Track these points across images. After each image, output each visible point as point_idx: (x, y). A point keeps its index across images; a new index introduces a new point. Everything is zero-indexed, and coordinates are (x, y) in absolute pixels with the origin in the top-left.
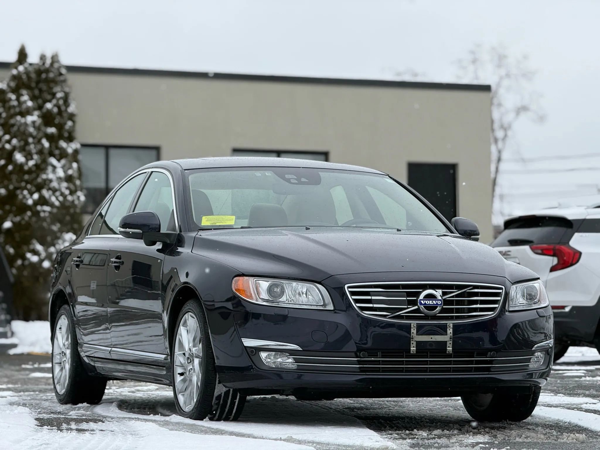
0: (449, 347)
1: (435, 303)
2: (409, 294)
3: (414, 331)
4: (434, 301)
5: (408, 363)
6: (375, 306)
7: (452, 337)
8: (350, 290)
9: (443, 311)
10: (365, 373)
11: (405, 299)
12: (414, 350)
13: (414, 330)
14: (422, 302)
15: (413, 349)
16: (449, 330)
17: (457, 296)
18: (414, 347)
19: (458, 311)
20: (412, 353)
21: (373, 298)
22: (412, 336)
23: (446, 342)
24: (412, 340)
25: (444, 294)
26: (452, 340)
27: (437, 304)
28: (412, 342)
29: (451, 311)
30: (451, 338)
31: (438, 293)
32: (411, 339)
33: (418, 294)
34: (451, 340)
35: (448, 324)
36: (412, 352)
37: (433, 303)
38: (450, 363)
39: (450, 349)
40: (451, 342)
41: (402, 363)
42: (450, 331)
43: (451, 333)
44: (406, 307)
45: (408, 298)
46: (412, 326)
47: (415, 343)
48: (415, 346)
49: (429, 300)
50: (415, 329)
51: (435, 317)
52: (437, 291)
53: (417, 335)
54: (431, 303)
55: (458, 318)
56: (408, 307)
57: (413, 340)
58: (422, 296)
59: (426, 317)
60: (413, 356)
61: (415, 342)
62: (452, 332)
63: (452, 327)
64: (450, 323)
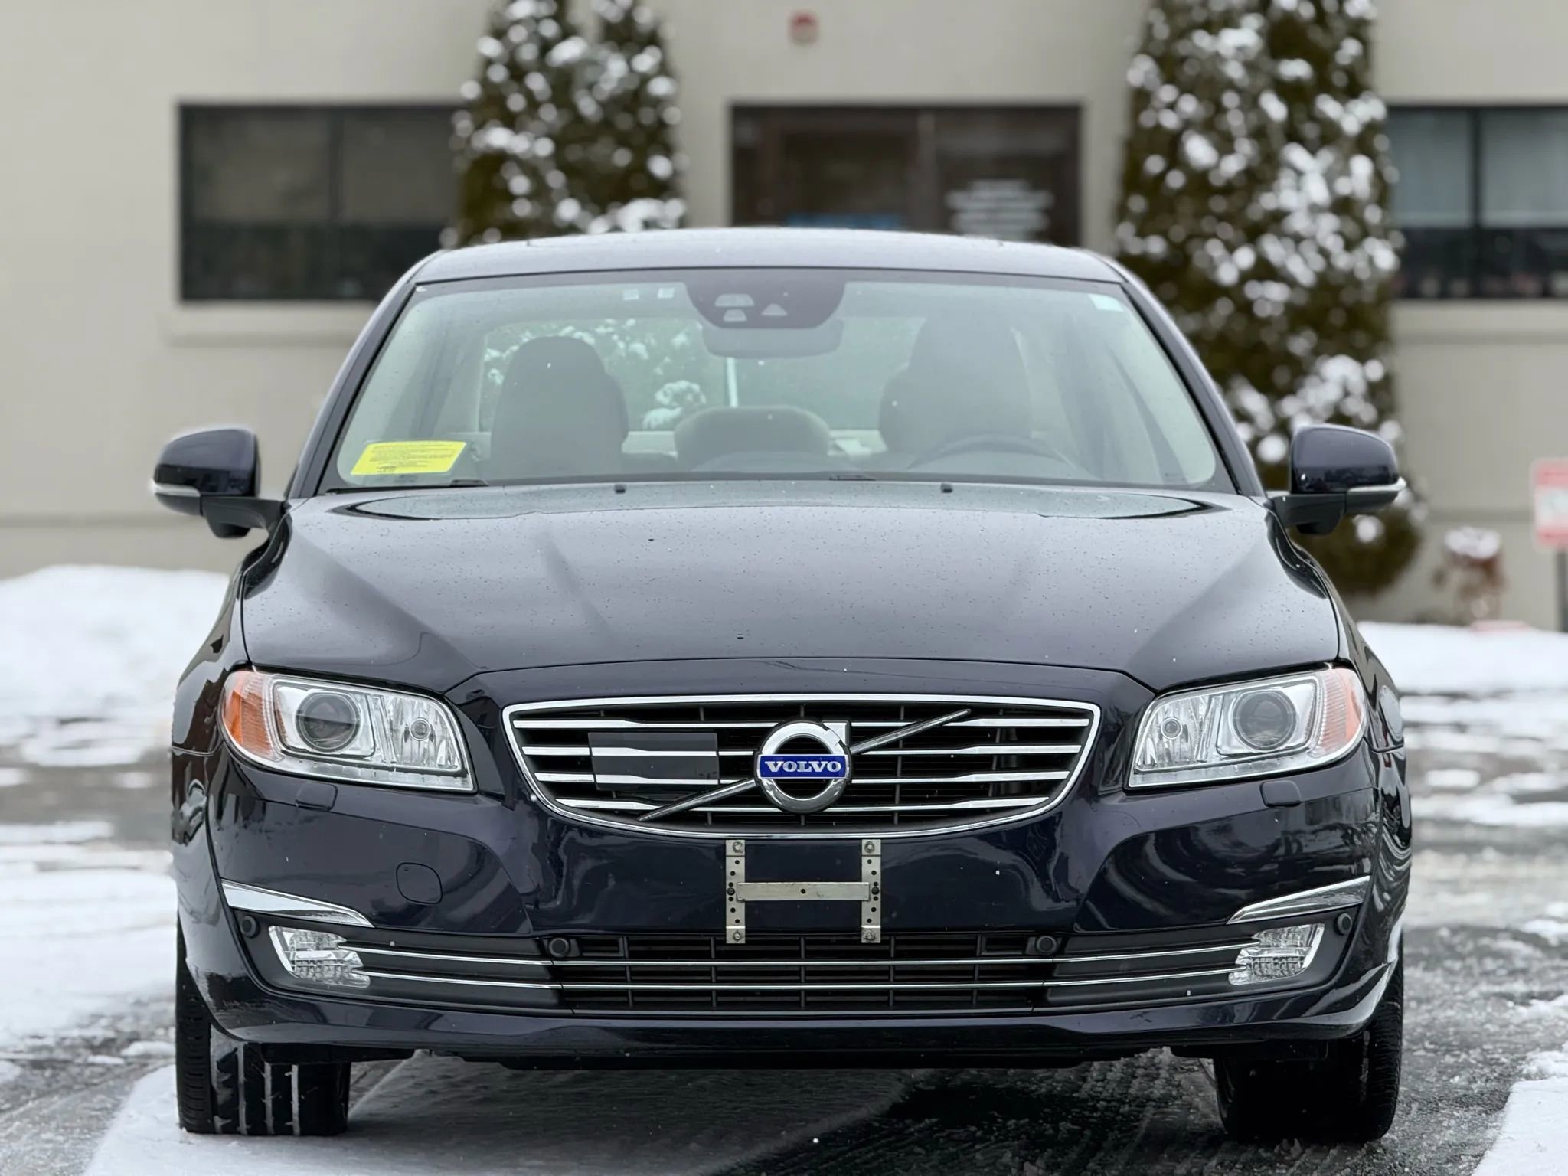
0: (869, 921)
1: (818, 770)
2: (726, 739)
3: (736, 866)
4: (815, 764)
5: (724, 975)
6: (602, 779)
7: (879, 887)
8: (519, 724)
9: (850, 795)
10: (570, 1011)
11: (714, 754)
12: (737, 932)
13: (737, 862)
14: (770, 764)
15: (735, 928)
16: (869, 862)
17: (910, 742)
18: (737, 921)
19: (911, 794)
20: (733, 942)
21: (598, 752)
22: (731, 884)
23: (860, 902)
24: (731, 899)
25: (855, 736)
26: (879, 896)
27: (825, 771)
28: (729, 905)
29: (885, 795)
30: (875, 892)
31: (833, 735)
32: (728, 896)
33: (757, 738)
34: (876, 899)
35: (864, 842)
36: (730, 940)
37: (809, 770)
38: (882, 974)
39: (872, 928)
40: (878, 905)
41: (703, 975)
42: (872, 866)
43: (874, 873)
44: (715, 782)
45: (722, 753)
46: (729, 851)
47: (741, 910)
48: (742, 919)
49: (796, 760)
50: (742, 861)
51: (818, 819)
52: (826, 728)
53: (746, 881)
54: (802, 770)
55: (908, 819)
56: (723, 782)
57: (734, 896)
58: (770, 748)
59: (788, 819)
60: (735, 953)
61: (743, 905)
62: (878, 871)
63: (878, 851)
64: (872, 840)
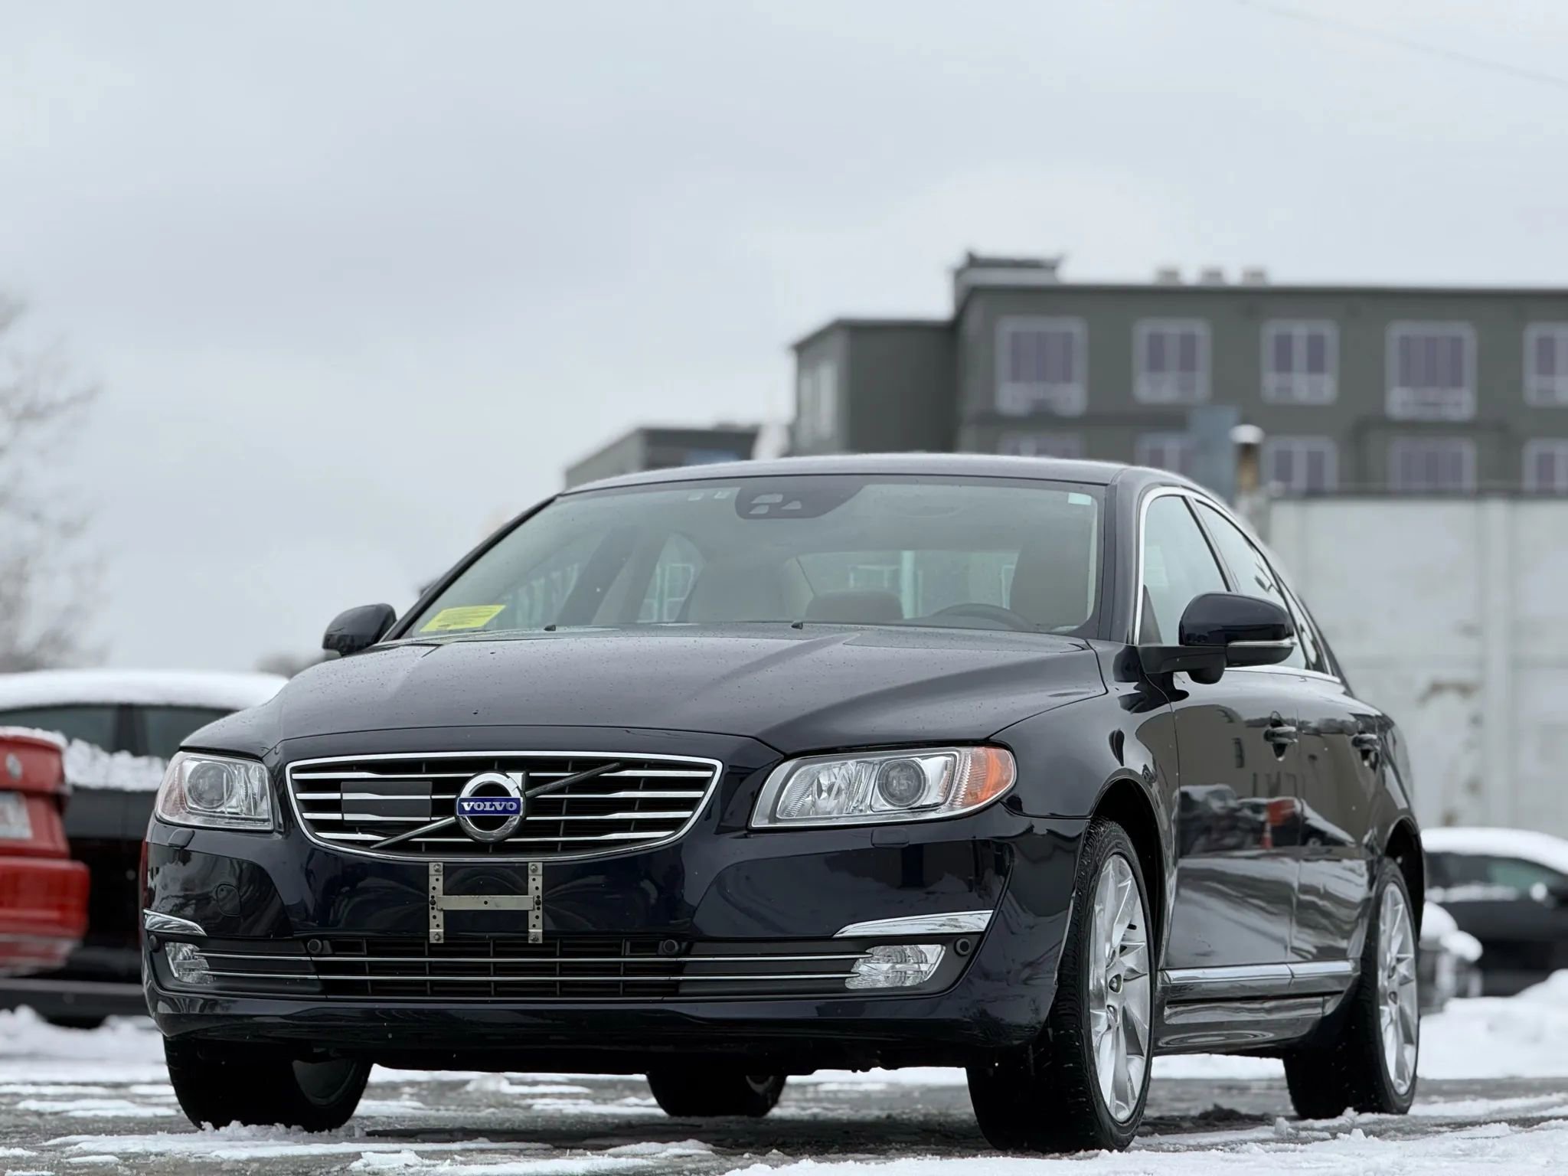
0: (534, 926)
1: (500, 808)
2: (439, 786)
3: (436, 882)
4: (497, 804)
5: (435, 969)
6: (348, 817)
7: (541, 899)
8: (296, 776)
9: (525, 828)
10: (324, 997)
11: (428, 797)
12: (437, 934)
13: (437, 880)
14: (466, 805)
15: (436, 931)
16: (534, 880)
17: (574, 787)
18: (438, 926)
19: (573, 828)
20: (435, 942)
21: (347, 796)
22: (433, 897)
23: (527, 911)
24: (433, 908)
25: (529, 783)
26: (541, 906)
27: (505, 810)
28: (432, 913)
29: (552, 828)
30: (538, 903)
31: (513, 782)
32: (431, 906)
33: (458, 785)
34: (538, 909)
35: (530, 864)
36: (433, 941)
37: (493, 809)
38: (549, 969)
39: (536, 931)
40: (540, 913)
41: (419, 969)
42: (535, 883)
43: (537, 888)
44: (428, 819)
45: (434, 797)
46: (432, 871)
47: (440, 916)
48: (442, 924)
49: (483, 801)
50: (441, 878)
51: (501, 847)
52: (508, 777)
53: (444, 894)
54: (488, 808)
55: (568, 847)
56: (433, 819)
57: (435, 906)
58: (466, 792)
59: (479, 847)
60: (436, 949)
61: (442, 913)
62: (540, 887)
63: (540, 871)
64: (536, 864)
